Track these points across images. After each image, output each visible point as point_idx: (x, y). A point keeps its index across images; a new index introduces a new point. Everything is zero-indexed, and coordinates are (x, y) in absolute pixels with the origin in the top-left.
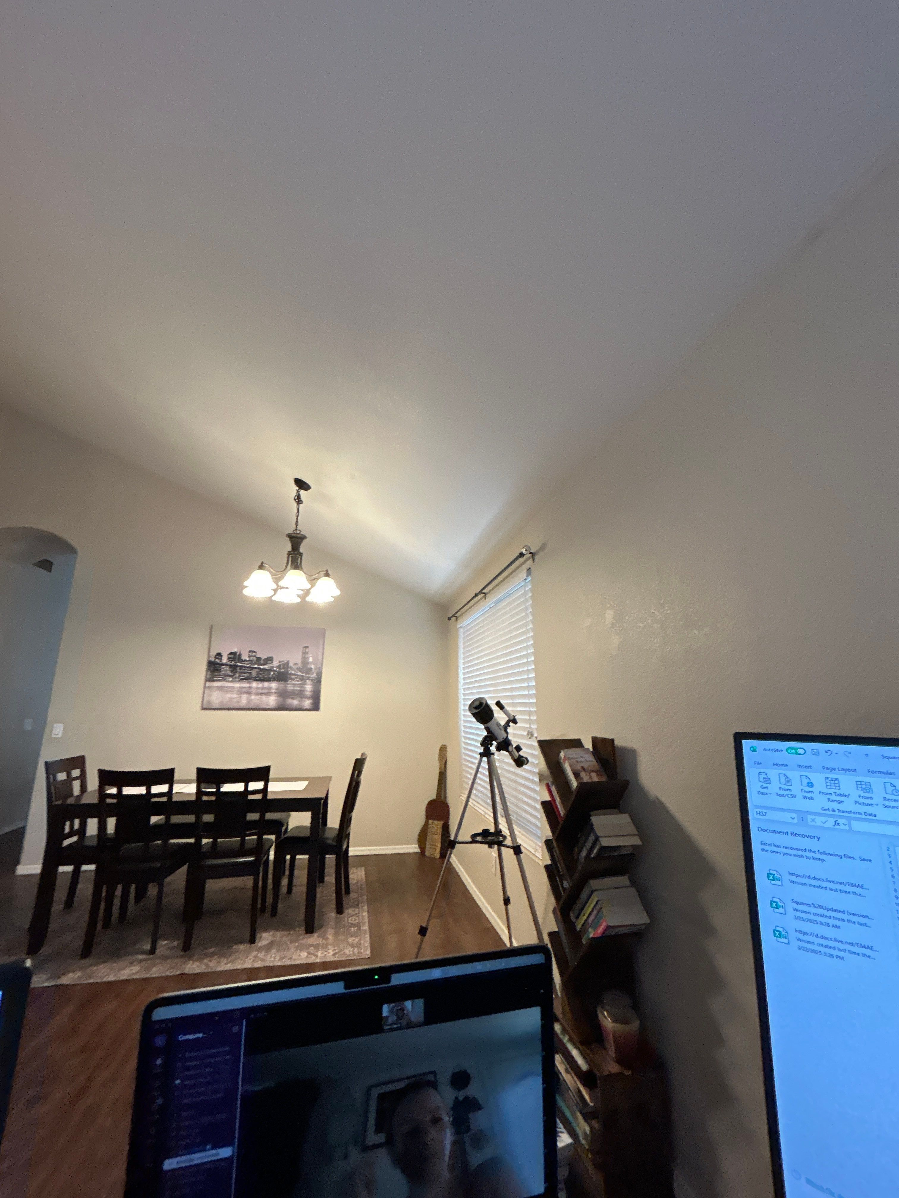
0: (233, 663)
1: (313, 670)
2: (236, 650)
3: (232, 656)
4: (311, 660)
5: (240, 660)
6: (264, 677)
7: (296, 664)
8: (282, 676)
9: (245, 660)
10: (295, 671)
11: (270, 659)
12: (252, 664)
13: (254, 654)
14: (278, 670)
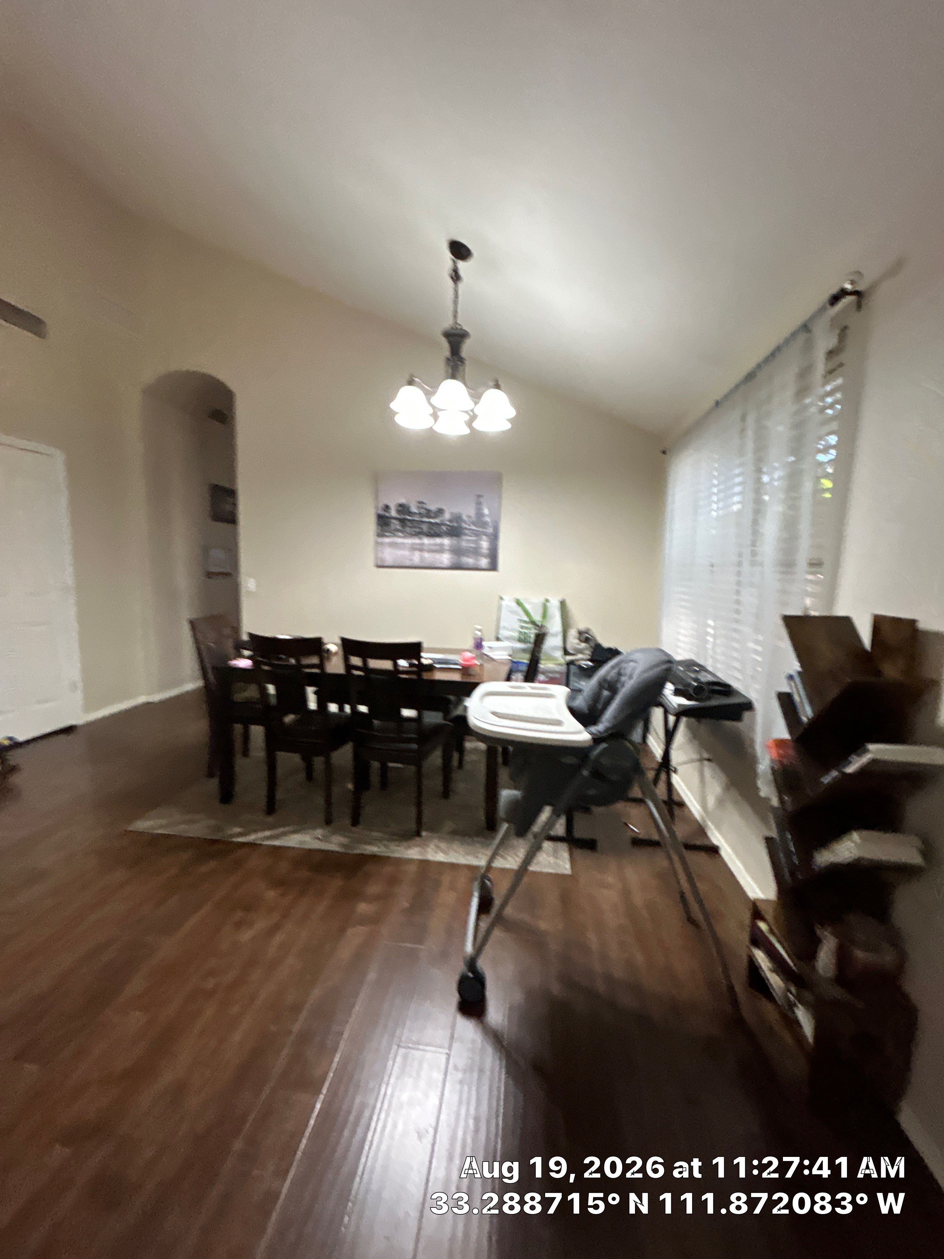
0: (403, 517)
1: (490, 524)
2: (403, 501)
3: (400, 509)
4: (486, 511)
5: (410, 513)
6: (436, 533)
7: (469, 517)
8: (455, 532)
9: (415, 513)
10: (469, 525)
11: (440, 512)
12: (422, 517)
13: (424, 506)
14: (451, 524)
